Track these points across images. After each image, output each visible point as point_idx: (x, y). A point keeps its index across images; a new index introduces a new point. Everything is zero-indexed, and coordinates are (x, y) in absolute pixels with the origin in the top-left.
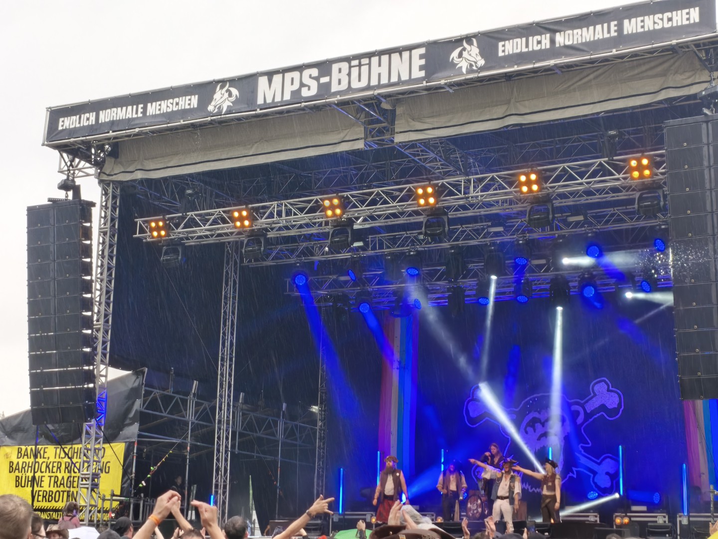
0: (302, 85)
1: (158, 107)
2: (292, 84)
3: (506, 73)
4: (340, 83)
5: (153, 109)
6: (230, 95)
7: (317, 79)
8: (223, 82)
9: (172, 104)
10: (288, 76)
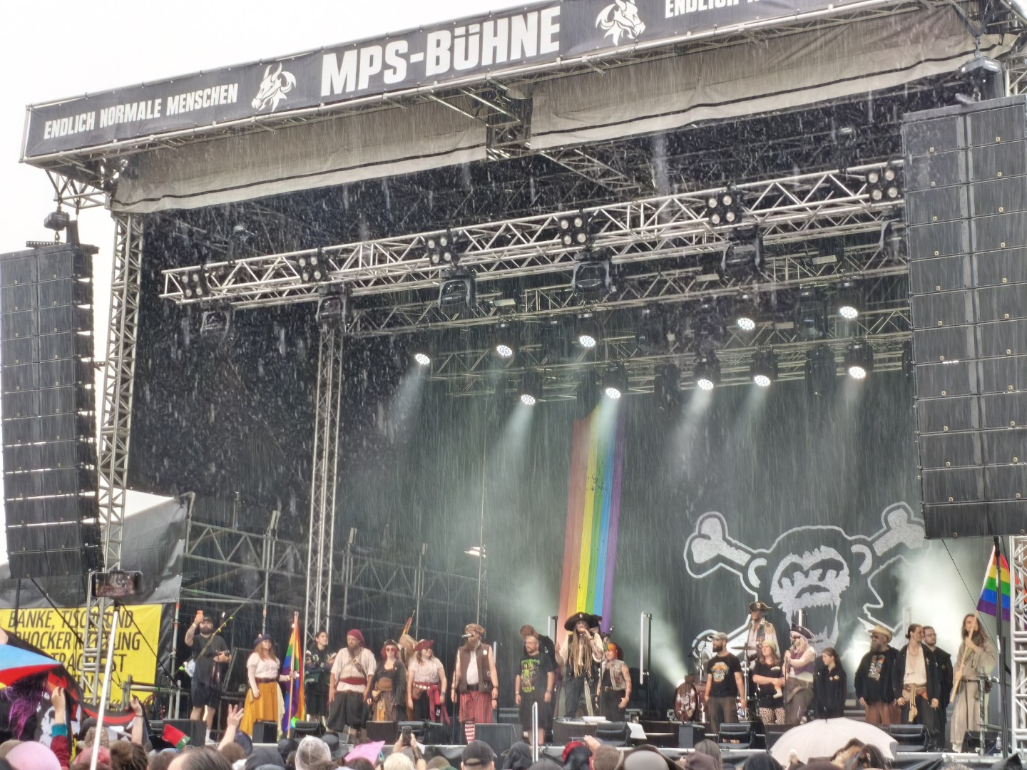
0: (385, 66)
1: (182, 103)
2: (371, 64)
3: (676, 44)
4: (438, 62)
5: (175, 105)
6: (284, 83)
7: (405, 56)
8: (273, 63)
9: (202, 97)
10: (366, 52)
